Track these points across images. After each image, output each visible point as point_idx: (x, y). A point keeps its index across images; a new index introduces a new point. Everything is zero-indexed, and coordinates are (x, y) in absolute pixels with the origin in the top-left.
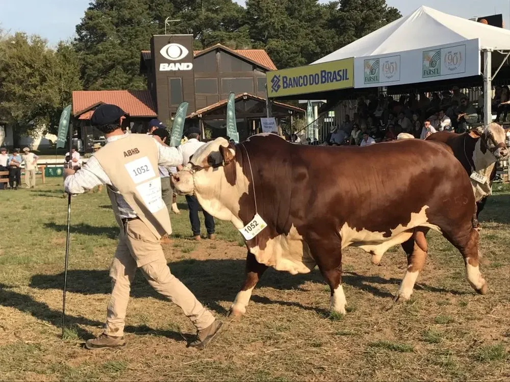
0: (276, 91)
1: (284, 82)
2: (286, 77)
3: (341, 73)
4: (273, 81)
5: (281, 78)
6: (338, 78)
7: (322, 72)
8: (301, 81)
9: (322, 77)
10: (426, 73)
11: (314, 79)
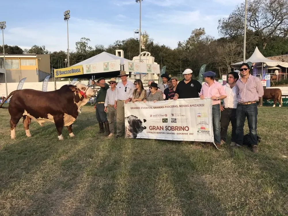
0: (57, 75)
1: (60, 73)
2: (60, 71)
3: (78, 70)
4: (56, 72)
5: (59, 71)
6: (77, 71)
7: (72, 69)
8: (66, 72)
9: (72, 71)
10: (105, 69)
11: (69, 72)
